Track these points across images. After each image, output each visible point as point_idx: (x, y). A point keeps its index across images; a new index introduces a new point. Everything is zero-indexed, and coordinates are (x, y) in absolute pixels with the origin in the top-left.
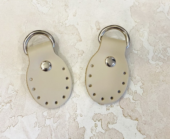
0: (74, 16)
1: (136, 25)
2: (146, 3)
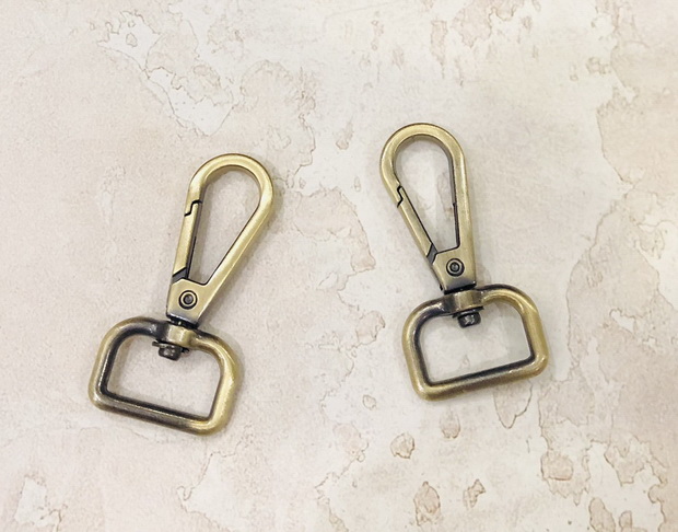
0: (343, 145)
1: (625, 196)
2: (667, 92)
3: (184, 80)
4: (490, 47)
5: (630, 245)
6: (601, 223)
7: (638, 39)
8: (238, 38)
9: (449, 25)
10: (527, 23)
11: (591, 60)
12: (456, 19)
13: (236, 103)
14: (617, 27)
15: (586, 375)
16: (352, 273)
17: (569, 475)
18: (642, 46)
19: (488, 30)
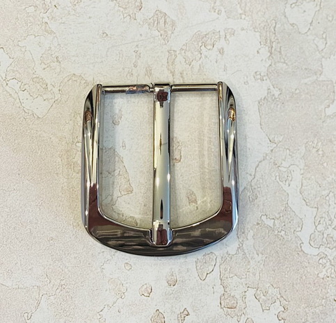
3: (27, 86)
4: (200, 65)
5: (274, 179)
6: (257, 167)
7: (282, 60)
8: (58, 61)
9: (178, 52)
10: (221, 51)
11: (256, 73)
12: (182, 49)
13: (56, 99)
14: (271, 53)
15: (246, 251)
16: (120, 195)
17: (235, 305)
18: (285, 65)
19: (199, 55)
